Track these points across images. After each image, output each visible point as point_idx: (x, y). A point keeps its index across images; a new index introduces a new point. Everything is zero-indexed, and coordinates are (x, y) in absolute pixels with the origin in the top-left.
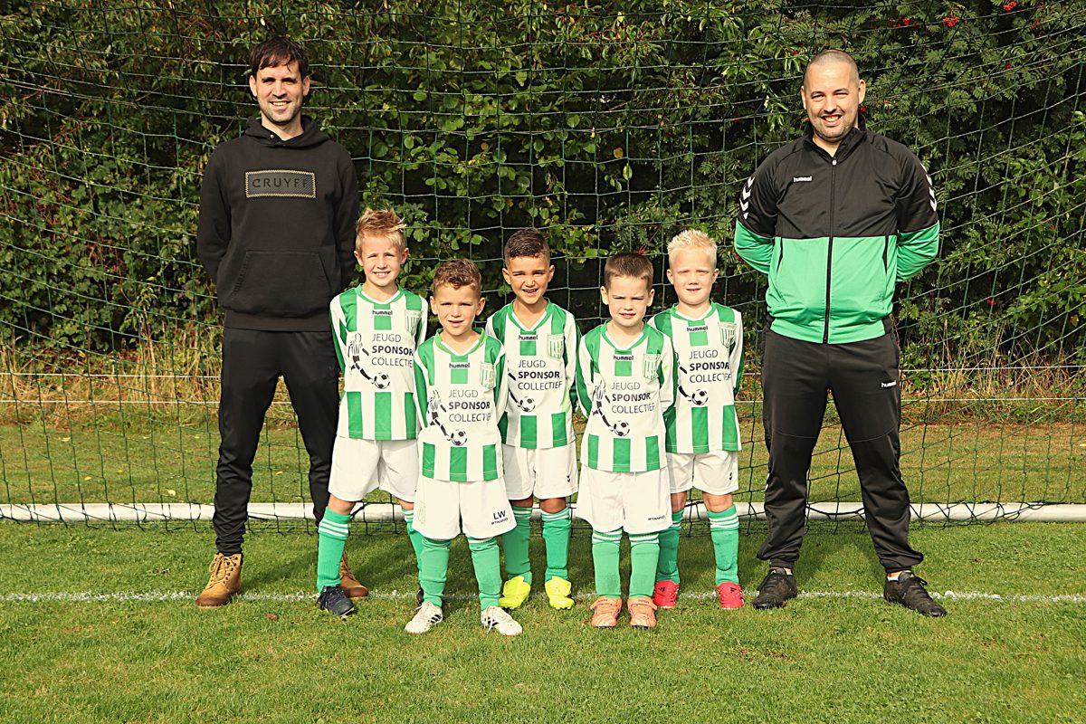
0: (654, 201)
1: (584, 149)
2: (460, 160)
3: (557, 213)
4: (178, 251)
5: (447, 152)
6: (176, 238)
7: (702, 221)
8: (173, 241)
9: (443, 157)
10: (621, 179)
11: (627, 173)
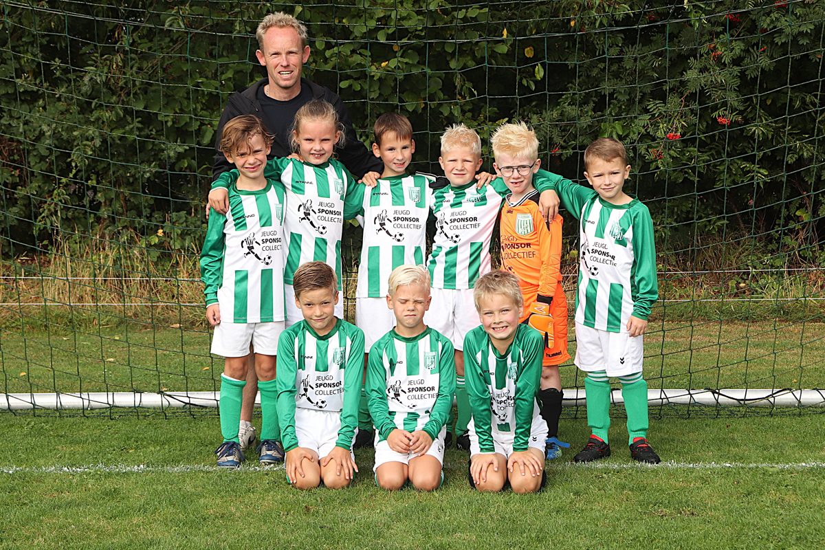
0: (567, 98)
1: (496, 50)
2: (373, 62)
3: (469, 111)
4: (90, 153)
5: (360, 54)
6: (87, 140)
7: (615, 120)
8: (85, 142)
9: (357, 59)
10: (533, 78)
11: (540, 73)
